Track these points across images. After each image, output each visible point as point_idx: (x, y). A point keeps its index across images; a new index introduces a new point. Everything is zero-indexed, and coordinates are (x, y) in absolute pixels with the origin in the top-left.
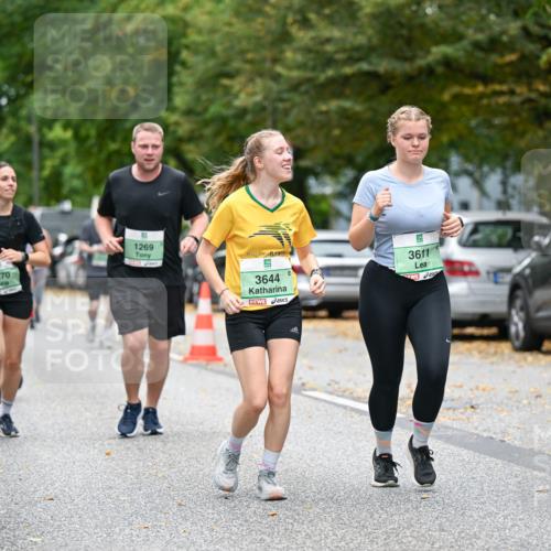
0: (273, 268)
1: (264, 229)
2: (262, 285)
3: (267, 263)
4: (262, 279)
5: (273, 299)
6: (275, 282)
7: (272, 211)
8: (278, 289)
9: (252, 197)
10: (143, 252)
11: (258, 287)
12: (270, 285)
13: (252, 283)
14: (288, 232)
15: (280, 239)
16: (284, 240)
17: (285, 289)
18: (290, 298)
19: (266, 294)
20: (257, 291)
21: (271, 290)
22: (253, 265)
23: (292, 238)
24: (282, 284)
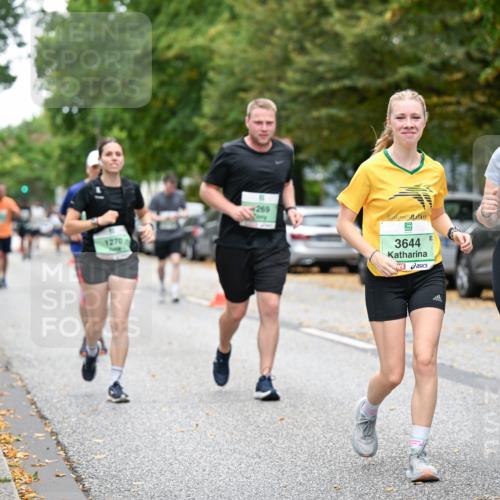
0: (413, 232)
1: (404, 190)
2: (401, 249)
3: (408, 227)
4: (402, 243)
5: (412, 264)
6: (416, 247)
7: (412, 173)
8: (418, 254)
9: (391, 161)
10: (260, 214)
11: (398, 251)
12: (410, 250)
13: (392, 247)
15: (421, 200)
16: (425, 201)
17: (426, 254)
18: (430, 265)
19: (405, 259)
20: (397, 255)
21: (411, 255)
22: (393, 228)
23: (433, 200)
24: (422, 249)
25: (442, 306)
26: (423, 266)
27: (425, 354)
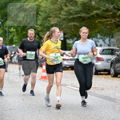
0: (56, 56)
1: (55, 47)
3: (55, 55)
6: (57, 59)
7: (56, 43)
10: (31, 56)
15: (58, 49)
17: (59, 60)
19: (55, 61)
22: (52, 55)
24: (58, 59)
25: (62, 72)
27: (59, 82)
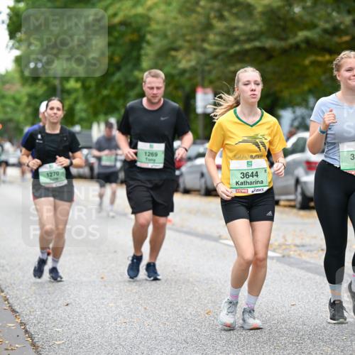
0: (253, 167)
1: (246, 139)
2: (245, 179)
3: (249, 164)
4: (245, 175)
5: (253, 189)
6: (255, 177)
7: (252, 126)
8: (257, 182)
9: (238, 117)
10: (151, 158)
11: (242, 180)
12: (251, 179)
13: (238, 178)
14: (264, 141)
16: (261, 146)
17: (262, 182)
18: (266, 189)
19: (248, 186)
20: (242, 183)
21: (251, 183)
22: (239, 165)
24: (260, 179)
25: (271, 219)
26: (260, 190)
